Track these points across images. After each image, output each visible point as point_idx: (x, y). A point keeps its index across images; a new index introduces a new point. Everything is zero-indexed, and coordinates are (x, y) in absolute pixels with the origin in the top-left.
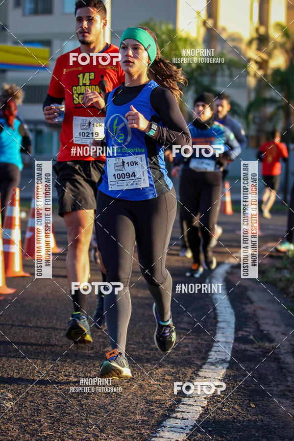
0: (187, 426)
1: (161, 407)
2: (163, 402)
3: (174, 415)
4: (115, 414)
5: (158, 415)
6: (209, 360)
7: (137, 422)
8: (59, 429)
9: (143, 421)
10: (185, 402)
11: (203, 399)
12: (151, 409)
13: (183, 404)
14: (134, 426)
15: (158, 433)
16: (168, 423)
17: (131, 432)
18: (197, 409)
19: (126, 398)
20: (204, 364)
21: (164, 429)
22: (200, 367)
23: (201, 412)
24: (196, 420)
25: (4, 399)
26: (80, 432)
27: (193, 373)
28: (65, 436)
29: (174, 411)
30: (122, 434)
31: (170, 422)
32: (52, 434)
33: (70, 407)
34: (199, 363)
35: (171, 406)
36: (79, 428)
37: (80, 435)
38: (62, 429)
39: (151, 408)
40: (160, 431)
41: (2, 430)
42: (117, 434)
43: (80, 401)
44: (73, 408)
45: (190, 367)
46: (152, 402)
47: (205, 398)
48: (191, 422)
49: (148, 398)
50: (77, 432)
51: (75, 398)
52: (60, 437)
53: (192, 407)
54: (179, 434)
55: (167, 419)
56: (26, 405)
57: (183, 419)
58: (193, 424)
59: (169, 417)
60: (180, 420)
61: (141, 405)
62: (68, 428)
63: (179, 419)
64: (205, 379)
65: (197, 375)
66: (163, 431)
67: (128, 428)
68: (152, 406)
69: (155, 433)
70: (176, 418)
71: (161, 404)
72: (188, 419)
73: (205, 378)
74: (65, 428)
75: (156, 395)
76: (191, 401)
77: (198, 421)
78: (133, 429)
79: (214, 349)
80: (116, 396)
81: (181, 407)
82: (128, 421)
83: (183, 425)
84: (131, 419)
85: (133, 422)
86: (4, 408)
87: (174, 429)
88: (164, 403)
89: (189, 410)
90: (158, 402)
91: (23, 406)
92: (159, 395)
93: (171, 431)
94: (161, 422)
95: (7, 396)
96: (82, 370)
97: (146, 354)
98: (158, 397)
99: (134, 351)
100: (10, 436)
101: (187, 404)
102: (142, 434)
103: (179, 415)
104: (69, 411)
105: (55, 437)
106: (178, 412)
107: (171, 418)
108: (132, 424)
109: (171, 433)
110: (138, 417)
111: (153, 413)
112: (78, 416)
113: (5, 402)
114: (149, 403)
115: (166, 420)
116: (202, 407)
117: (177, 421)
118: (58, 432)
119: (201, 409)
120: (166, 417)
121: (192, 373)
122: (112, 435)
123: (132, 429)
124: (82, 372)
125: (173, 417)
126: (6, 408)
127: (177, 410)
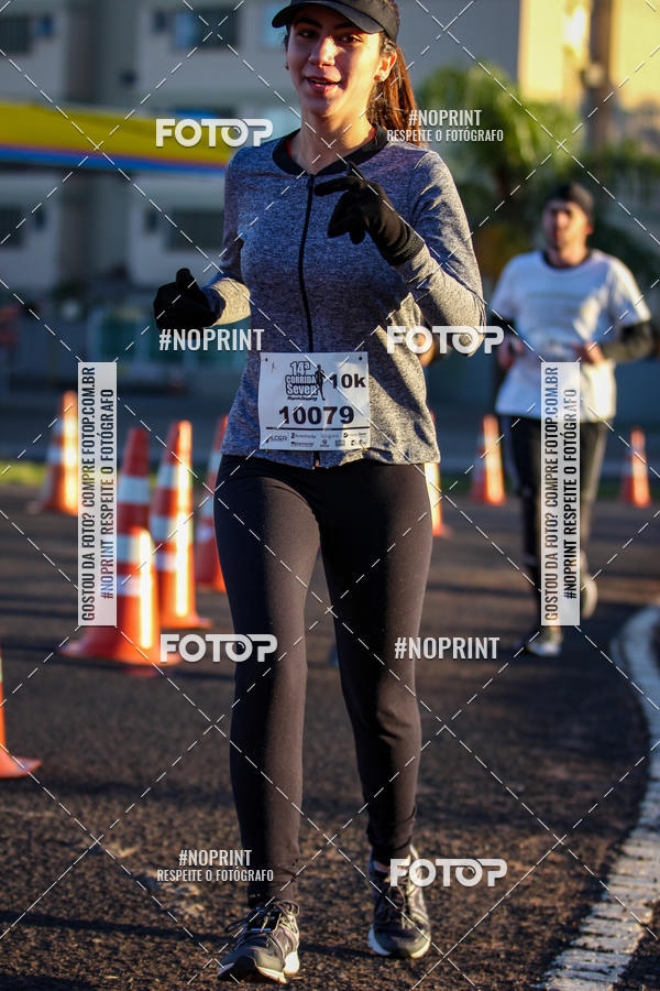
0: (612, 967)
1: (545, 923)
2: (550, 912)
3: (580, 941)
4: (443, 937)
5: (542, 941)
6: (642, 821)
7: (495, 955)
8: (315, 969)
9: (509, 954)
10: (600, 914)
11: (641, 907)
12: (522, 928)
13: (598, 917)
14: (489, 965)
15: (546, 981)
16: (568, 959)
17: (484, 978)
18: (631, 929)
19: (464, 902)
20: (633, 828)
21: (559, 973)
22: (624, 836)
23: (641, 935)
24: (632, 955)
25: (181, 898)
26: (366, 976)
27: (611, 847)
28: (331, 983)
29: (578, 933)
30: (463, 983)
31: (572, 958)
32: (301, 980)
33: (336, 918)
34: (621, 826)
35: (569, 921)
36: (362, 967)
37: (367, 982)
38: (324, 970)
39: (524, 924)
40: (550, 976)
41: (183, 968)
42: (452, 982)
43: (356, 905)
44: (344, 922)
45: (601, 835)
46: (524, 911)
47: (647, 905)
48: (621, 960)
49: (515, 902)
50: (359, 975)
51: (344, 898)
52: (319, 986)
53: (617, 925)
54: (594, 985)
55: (564, 950)
56: (233, 911)
57: (601, 950)
58: (626, 962)
59: (568, 946)
60: (594, 954)
61: (499, 919)
62: (336, 965)
63: (593, 950)
64: (639, 863)
65: (621, 853)
66: (558, 977)
67: (476, 969)
68: (525, 919)
69: (540, 982)
70: (585, 947)
71: (545, 917)
72: (612, 951)
73: (640, 858)
74: (331, 966)
75: (532, 895)
76: (614, 912)
77: (637, 955)
78: (488, 970)
79: (651, 795)
80: (438, 895)
81: (593, 925)
82: (473, 953)
83: (601, 965)
84: (479, 948)
85: (486, 956)
86: (182, 917)
87: (581, 973)
88: (552, 915)
89: (612, 932)
90: (537, 912)
91: (227, 914)
92: (539, 896)
93: (577, 977)
94: (551, 957)
95: (186, 890)
96: (351, 836)
97: (497, 803)
98: (536, 901)
99: (467, 796)
100: (204, 982)
101: (604, 918)
102: (511, 983)
103: (591, 942)
104: (335, 929)
105: (309, 985)
106: (588, 934)
107: (572, 947)
108: (484, 959)
109: (578, 981)
110: (496, 945)
111: (528, 936)
112: (356, 940)
113: (183, 904)
114: (519, 912)
115: (563, 953)
116: (643, 925)
117: (589, 955)
118: (314, 975)
119: (638, 928)
120: (561, 945)
121: (608, 849)
122: (441, 984)
123: (486, 971)
124: (354, 840)
125: (578, 947)
126: (187, 917)
127: (586, 929)
